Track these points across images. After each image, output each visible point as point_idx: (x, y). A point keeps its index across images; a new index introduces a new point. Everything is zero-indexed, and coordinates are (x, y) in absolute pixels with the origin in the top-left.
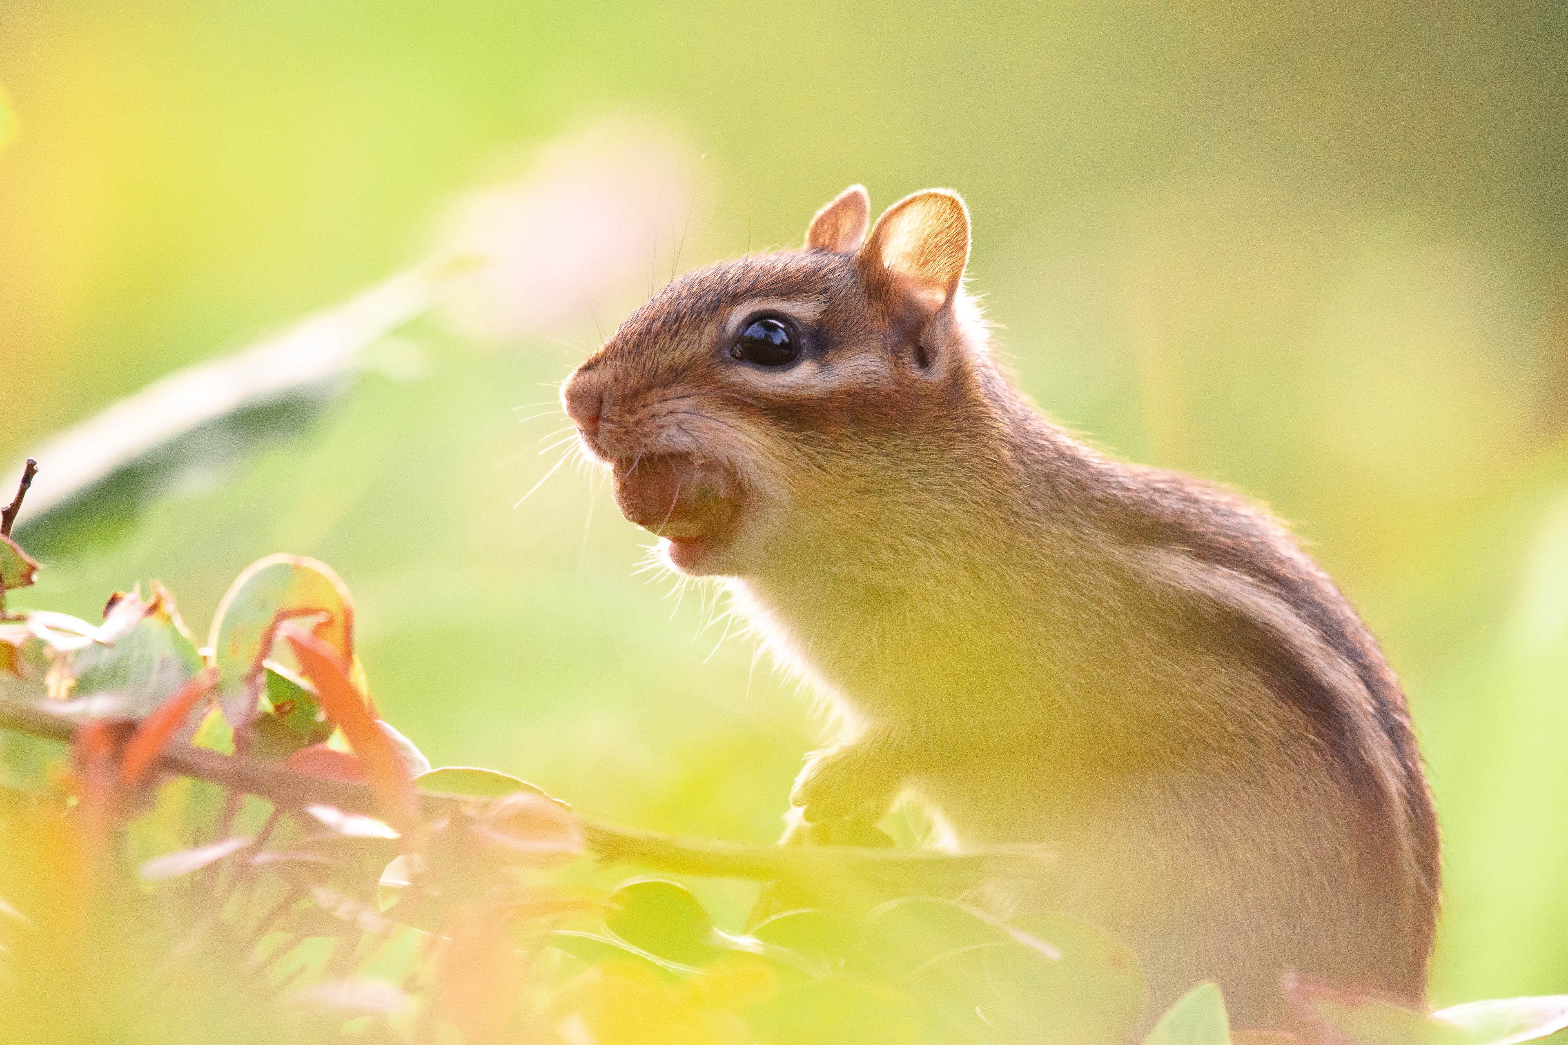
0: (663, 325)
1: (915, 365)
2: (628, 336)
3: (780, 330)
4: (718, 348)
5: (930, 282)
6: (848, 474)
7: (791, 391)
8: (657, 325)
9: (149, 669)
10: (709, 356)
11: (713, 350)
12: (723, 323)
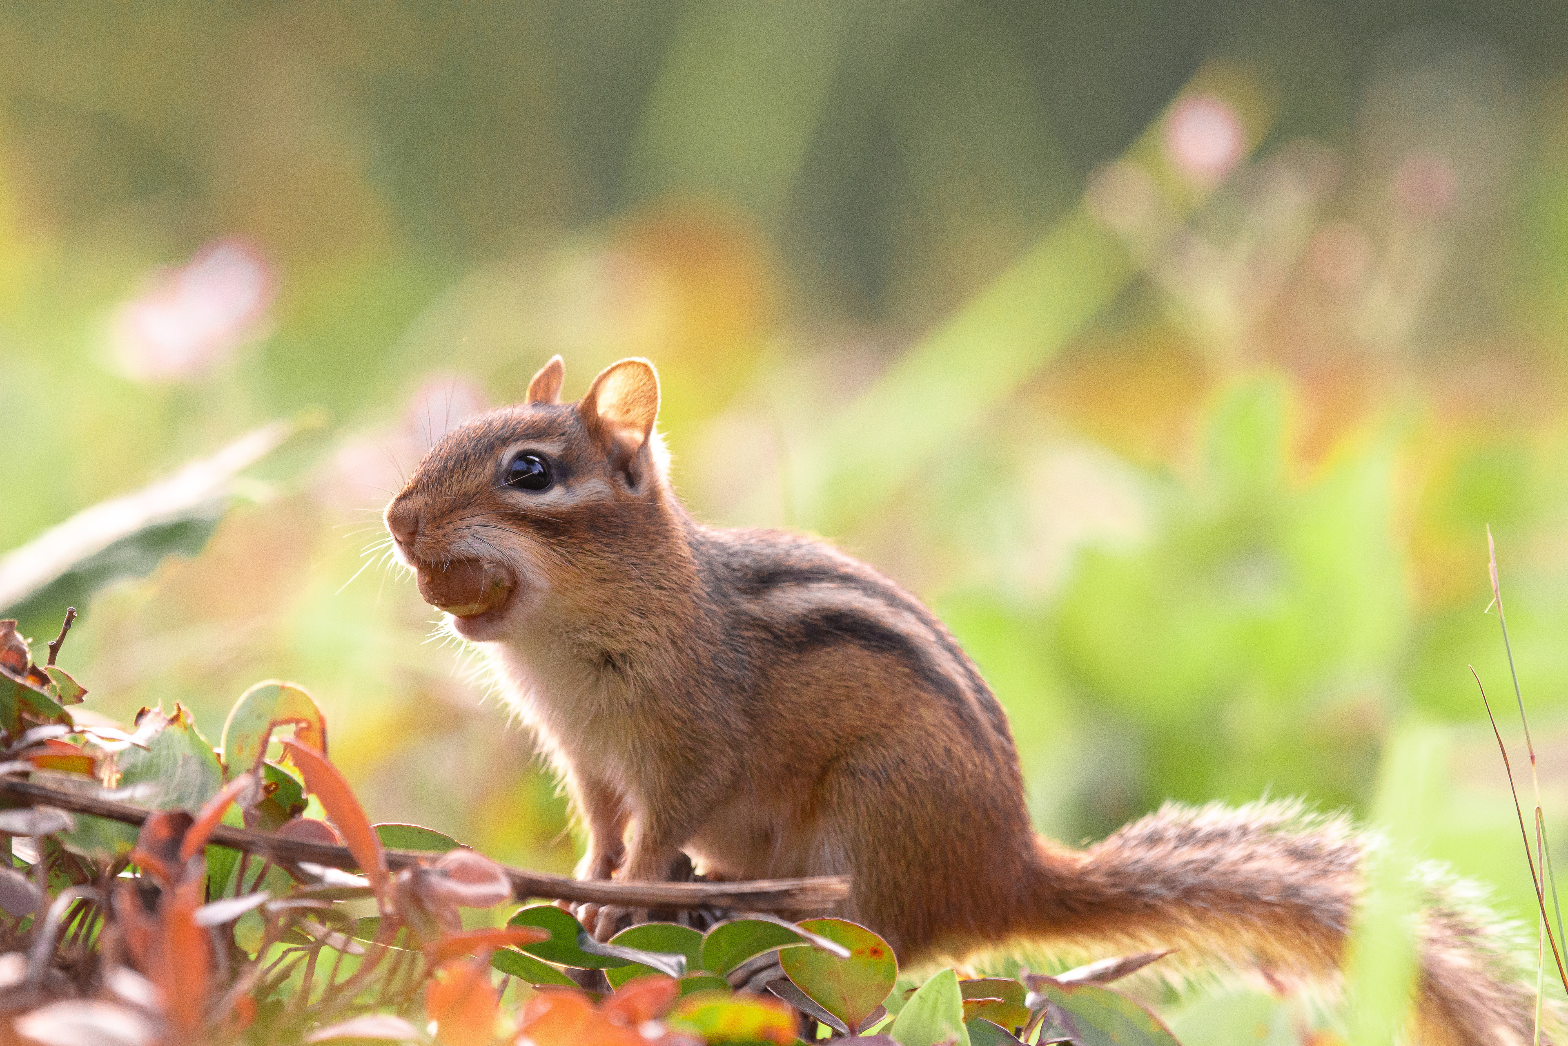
0: (456, 463)
1: (627, 486)
2: (430, 473)
3: (537, 463)
4: (496, 478)
5: (631, 425)
6: (590, 568)
7: (549, 508)
8: (450, 464)
9: (175, 765)
10: (491, 484)
11: (493, 480)
12: (499, 461)
